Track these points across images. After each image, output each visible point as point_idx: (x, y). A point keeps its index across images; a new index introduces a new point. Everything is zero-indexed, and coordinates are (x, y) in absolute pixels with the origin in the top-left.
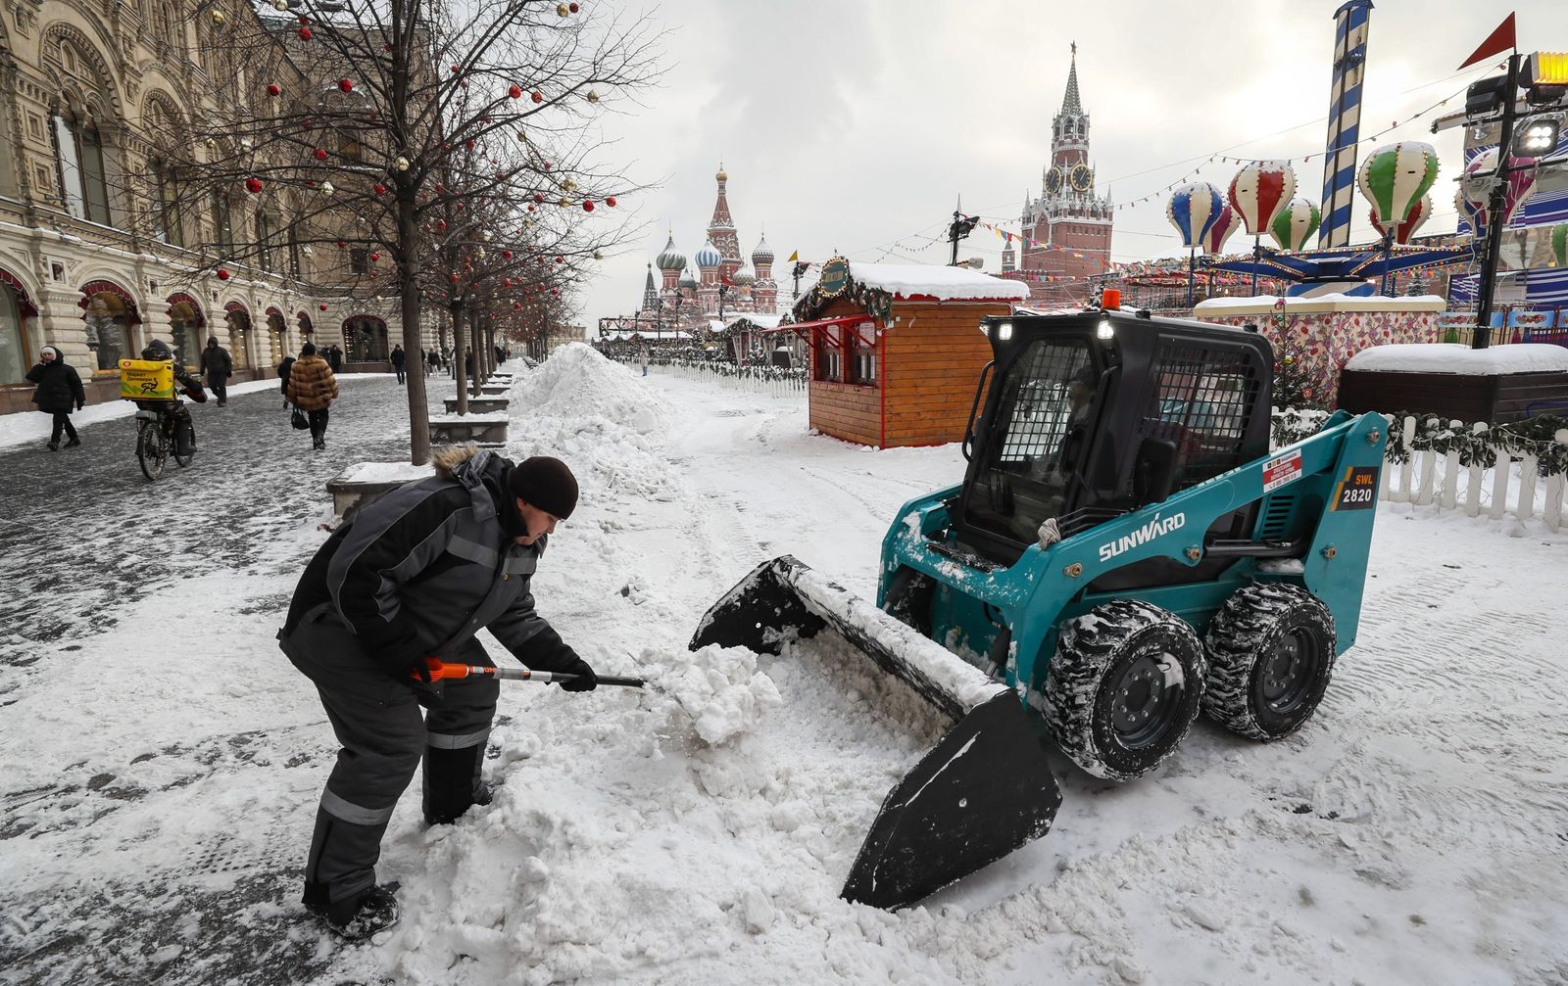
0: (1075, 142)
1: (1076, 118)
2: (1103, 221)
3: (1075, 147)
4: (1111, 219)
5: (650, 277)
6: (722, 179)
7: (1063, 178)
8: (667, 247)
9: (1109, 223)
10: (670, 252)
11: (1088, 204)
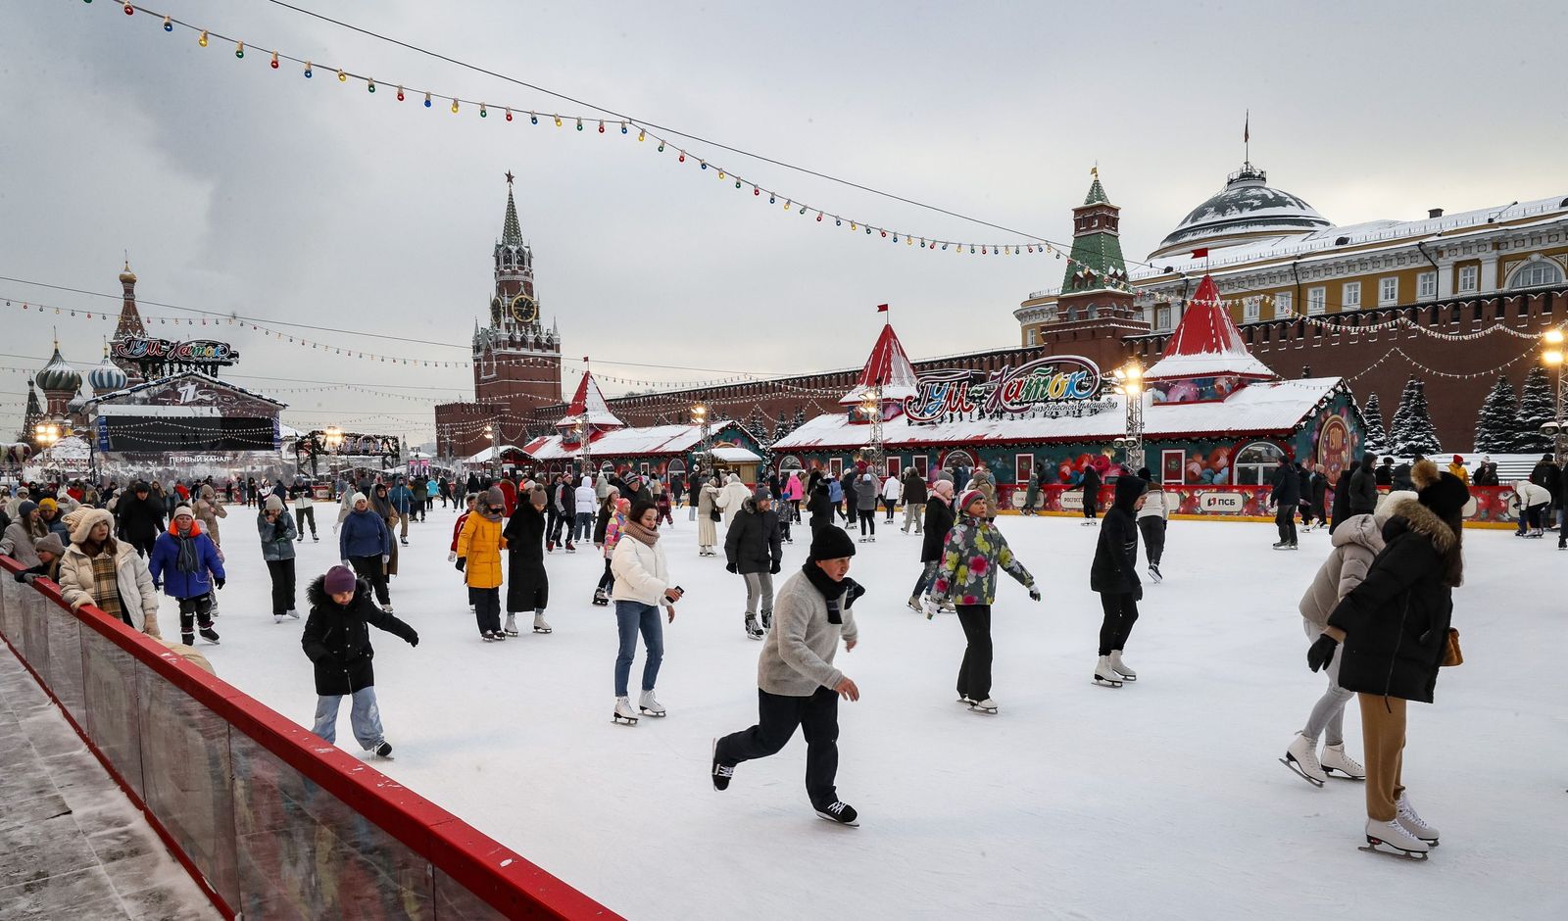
0: (515, 273)
1: (514, 249)
2: (550, 353)
3: (516, 278)
4: (558, 351)
5: (32, 397)
6: (128, 282)
7: (504, 308)
8: (53, 361)
9: (557, 355)
10: (56, 368)
11: (531, 337)
